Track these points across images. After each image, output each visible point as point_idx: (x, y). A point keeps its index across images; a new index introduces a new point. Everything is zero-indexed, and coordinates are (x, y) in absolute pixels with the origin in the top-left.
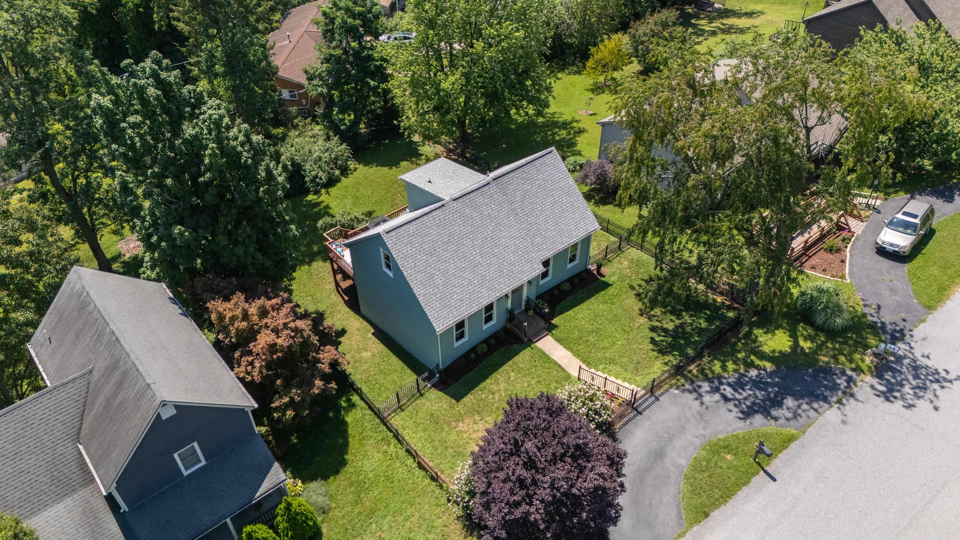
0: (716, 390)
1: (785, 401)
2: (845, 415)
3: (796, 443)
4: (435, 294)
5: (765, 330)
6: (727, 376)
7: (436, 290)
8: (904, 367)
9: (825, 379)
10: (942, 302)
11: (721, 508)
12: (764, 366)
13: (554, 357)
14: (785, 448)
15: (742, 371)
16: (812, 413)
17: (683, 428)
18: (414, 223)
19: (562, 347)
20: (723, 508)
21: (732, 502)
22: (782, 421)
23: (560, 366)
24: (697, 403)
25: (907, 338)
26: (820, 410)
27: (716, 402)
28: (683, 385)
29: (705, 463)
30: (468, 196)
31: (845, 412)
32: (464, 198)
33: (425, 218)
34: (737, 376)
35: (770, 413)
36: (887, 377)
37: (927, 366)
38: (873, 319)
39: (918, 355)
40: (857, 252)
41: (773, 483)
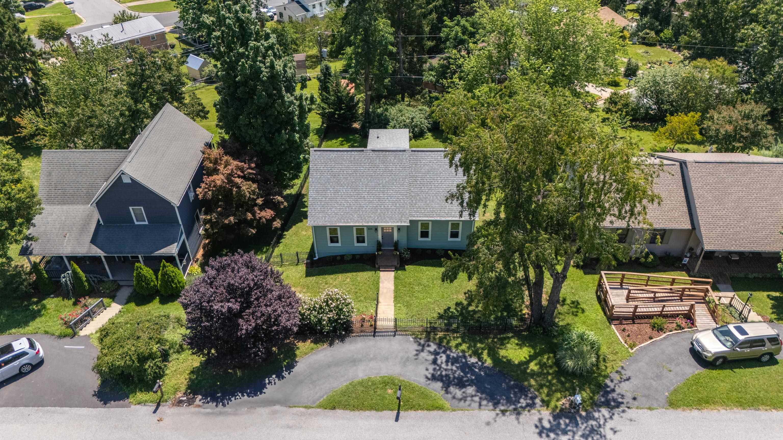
0: (436, 353)
1: (469, 387)
2: (495, 421)
3: (440, 412)
4: (321, 201)
5: (520, 343)
6: (454, 351)
7: (324, 199)
8: (585, 425)
9: (515, 394)
10: (690, 408)
11: (346, 411)
12: (486, 360)
13: (381, 285)
14: (428, 410)
15: (467, 354)
16: (476, 405)
17: (386, 359)
18: (336, 153)
19: (393, 282)
20: (348, 412)
21: (357, 413)
22: (449, 396)
23: (378, 291)
24: (415, 352)
25: (616, 411)
26: (482, 407)
27: (426, 360)
28: (420, 339)
29: (370, 384)
30: (384, 153)
31: (497, 419)
32: (380, 153)
33: (345, 153)
34: (461, 354)
35: (449, 387)
36: (562, 422)
37: (605, 436)
38: (608, 382)
39: (610, 424)
40: (675, 339)
41: (392, 422)
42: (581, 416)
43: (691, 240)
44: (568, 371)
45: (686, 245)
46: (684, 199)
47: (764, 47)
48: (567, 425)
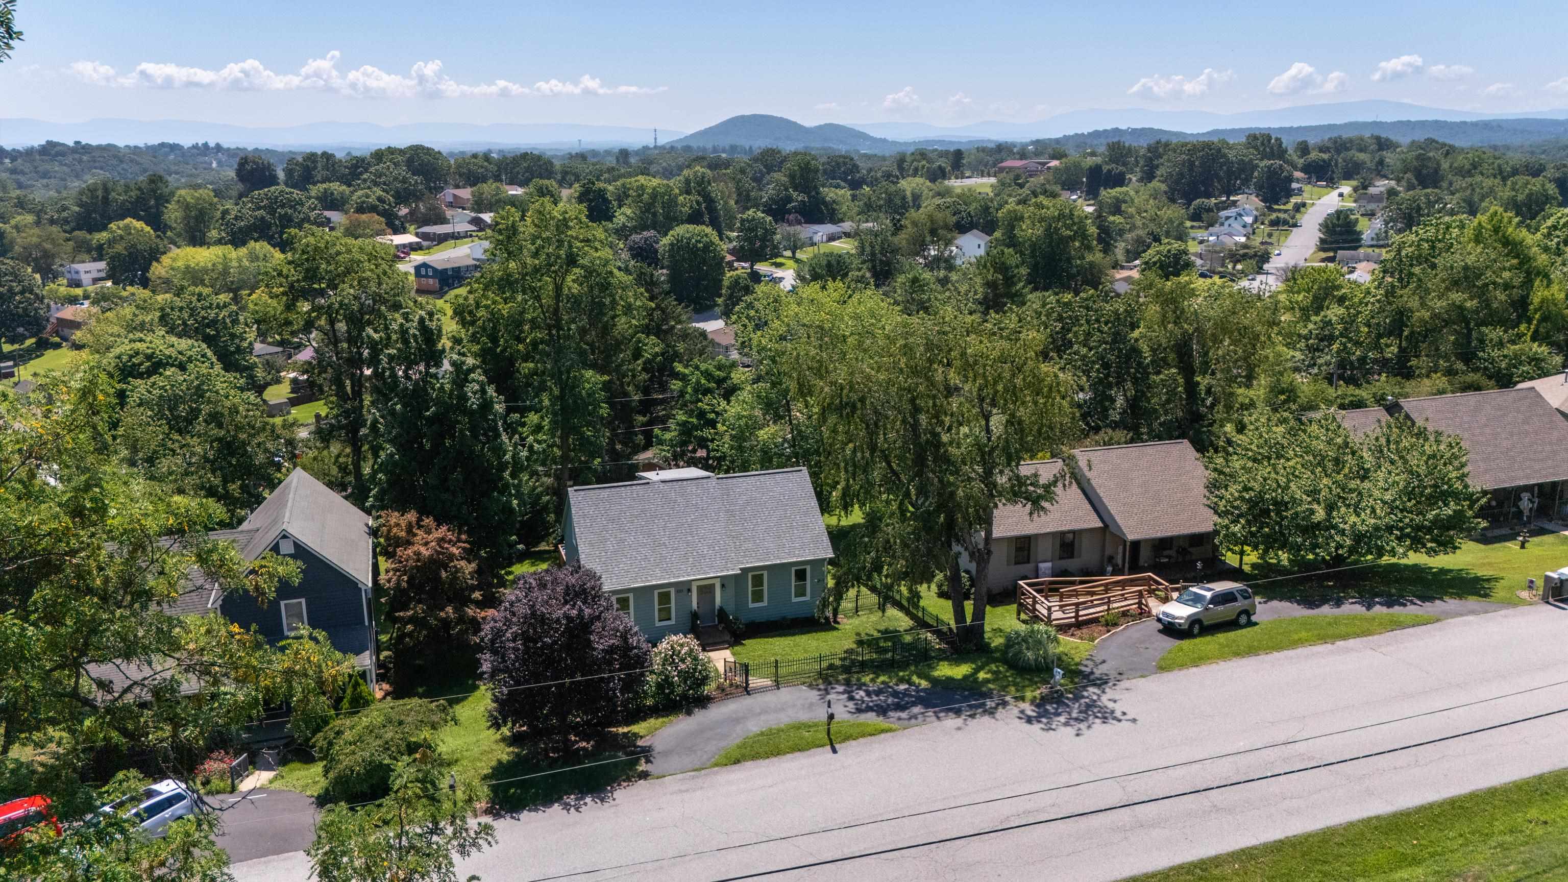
0: (848, 692)
1: (913, 708)
2: (967, 725)
3: (890, 734)
5: (953, 662)
6: (871, 685)
8: (1077, 704)
9: (976, 699)
10: (1185, 667)
11: (758, 761)
12: (919, 683)
14: (871, 735)
15: (891, 684)
16: (933, 719)
17: (781, 709)
20: (760, 761)
22: (892, 719)
24: (819, 697)
25: (1106, 686)
26: (942, 719)
27: (839, 699)
28: (817, 685)
29: (775, 731)
30: (680, 483)
31: (968, 723)
32: (675, 483)
33: (623, 488)
34: (882, 686)
35: (886, 713)
36: (1048, 707)
37: (1105, 706)
38: (1083, 669)
39: (1104, 698)
40: (1139, 627)
41: (831, 755)
42: (1068, 698)
43: (1107, 544)
44: (1030, 665)
45: (1103, 556)
46: (1082, 496)
47: (1098, 371)
48: (1057, 709)
